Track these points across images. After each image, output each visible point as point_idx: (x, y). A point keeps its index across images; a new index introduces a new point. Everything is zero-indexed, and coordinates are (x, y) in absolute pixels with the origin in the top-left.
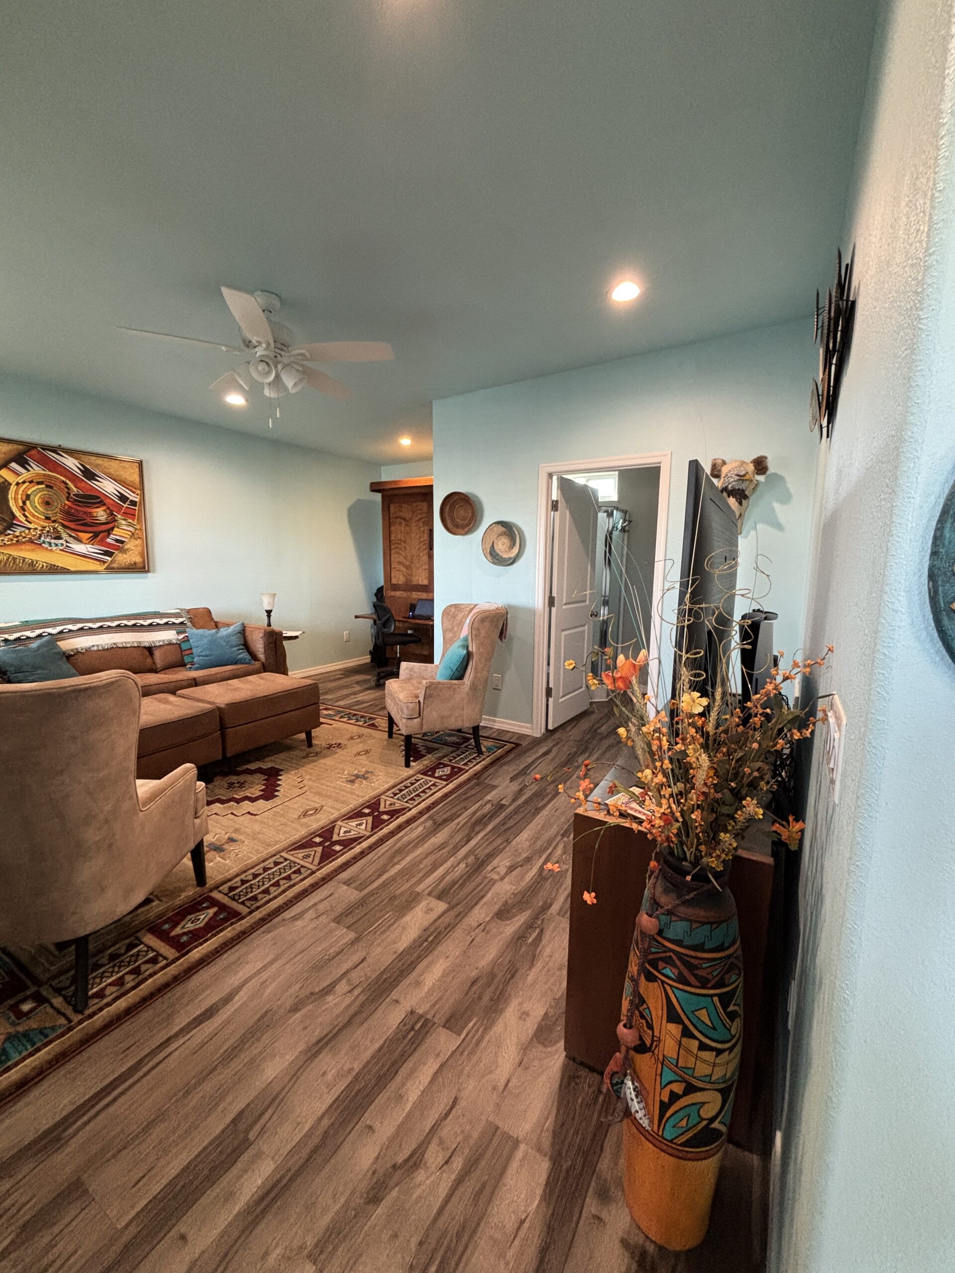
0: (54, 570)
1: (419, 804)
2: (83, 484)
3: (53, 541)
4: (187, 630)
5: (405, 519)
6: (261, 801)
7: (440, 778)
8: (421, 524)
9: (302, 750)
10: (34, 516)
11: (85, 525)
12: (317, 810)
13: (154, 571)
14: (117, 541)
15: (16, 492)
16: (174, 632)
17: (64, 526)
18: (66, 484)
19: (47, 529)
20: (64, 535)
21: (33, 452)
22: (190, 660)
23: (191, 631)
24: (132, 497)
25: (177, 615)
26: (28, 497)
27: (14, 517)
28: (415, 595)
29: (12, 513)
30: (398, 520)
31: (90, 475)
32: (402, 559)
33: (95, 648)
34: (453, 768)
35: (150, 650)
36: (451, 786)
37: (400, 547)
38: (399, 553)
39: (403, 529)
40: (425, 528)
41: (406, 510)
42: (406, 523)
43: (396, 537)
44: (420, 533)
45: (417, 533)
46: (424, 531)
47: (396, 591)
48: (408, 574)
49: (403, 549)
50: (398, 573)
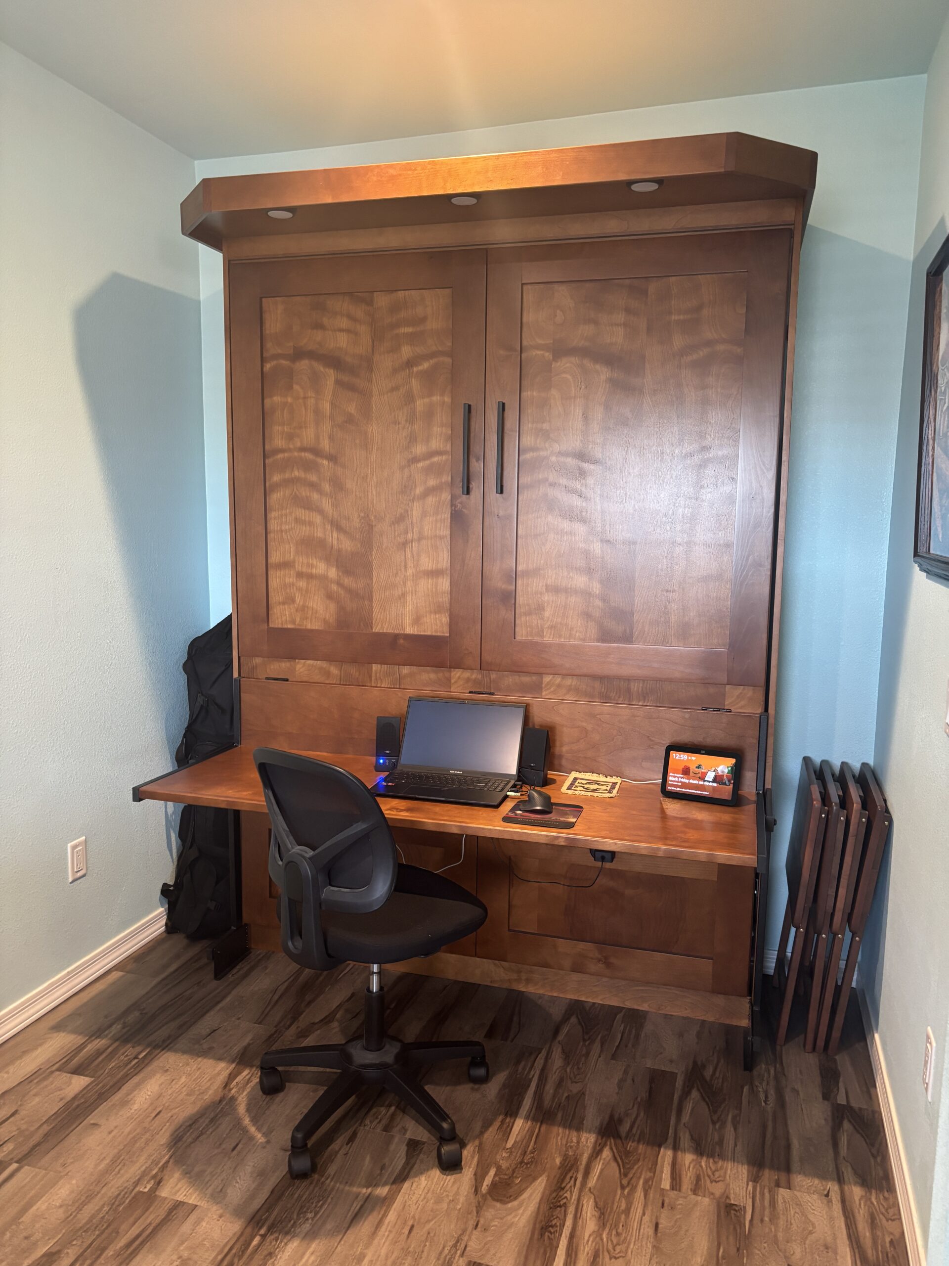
5: (335, 362)
8: (415, 383)
28: (388, 681)
30: (304, 364)
32: (320, 530)
37: (313, 478)
38: (308, 506)
39: (326, 406)
40: (436, 398)
41: (344, 323)
42: (345, 378)
43: (290, 437)
44: (412, 419)
45: (396, 422)
46: (429, 415)
47: (292, 656)
48: (349, 590)
49: (327, 487)
50: (302, 584)
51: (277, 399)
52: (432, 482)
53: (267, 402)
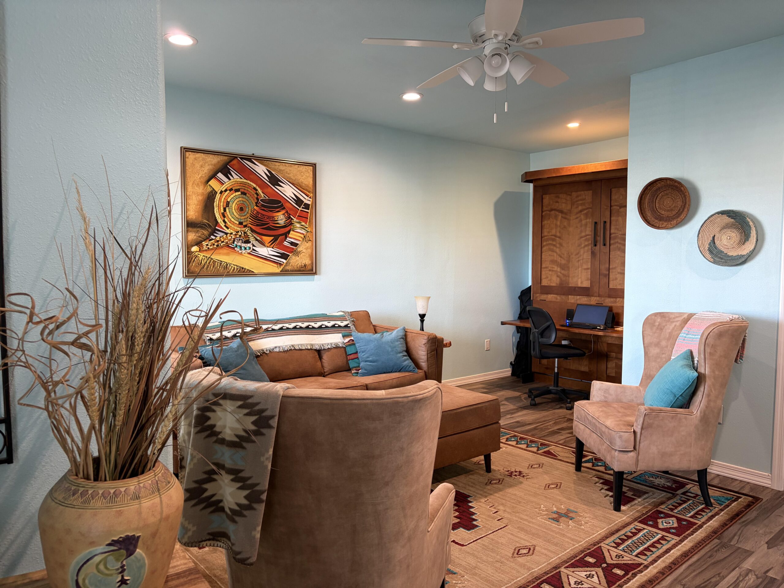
0: (243, 273)
1: (655, 561)
2: (269, 190)
3: (243, 245)
4: (353, 333)
5: (561, 212)
6: (461, 529)
7: (667, 530)
8: (582, 217)
9: (482, 475)
10: (230, 221)
11: (269, 229)
12: (531, 550)
13: (320, 274)
14: (292, 243)
15: (220, 199)
16: (340, 335)
17: (252, 231)
18: (257, 190)
19: (240, 234)
20: (252, 239)
21: (235, 162)
22: (356, 365)
23: (356, 335)
24: (307, 200)
25: (341, 318)
26: (228, 204)
27: (217, 222)
28: (573, 300)
29: (216, 220)
30: (553, 212)
31: (274, 181)
32: (556, 257)
33: (277, 350)
34: (679, 520)
35: (319, 352)
36: (687, 544)
37: (554, 243)
38: (553, 251)
39: (558, 223)
40: (588, 220)
41: (564, 201)
42: (564, 216)
43: (549, 232)
44: (581, 226)
45: (577, 227)
46: (586, 225)
47: (547, 294)
48: (563, 274)
49: (558, 245)
50: (550, 273)
51: (546, 222)
52: (586, 243)
53: (543, 223)
